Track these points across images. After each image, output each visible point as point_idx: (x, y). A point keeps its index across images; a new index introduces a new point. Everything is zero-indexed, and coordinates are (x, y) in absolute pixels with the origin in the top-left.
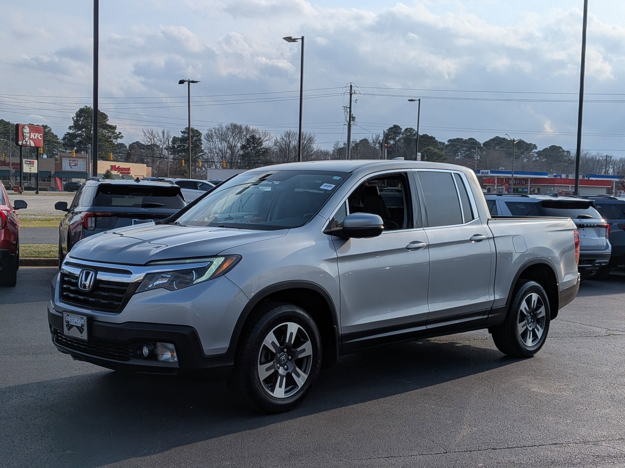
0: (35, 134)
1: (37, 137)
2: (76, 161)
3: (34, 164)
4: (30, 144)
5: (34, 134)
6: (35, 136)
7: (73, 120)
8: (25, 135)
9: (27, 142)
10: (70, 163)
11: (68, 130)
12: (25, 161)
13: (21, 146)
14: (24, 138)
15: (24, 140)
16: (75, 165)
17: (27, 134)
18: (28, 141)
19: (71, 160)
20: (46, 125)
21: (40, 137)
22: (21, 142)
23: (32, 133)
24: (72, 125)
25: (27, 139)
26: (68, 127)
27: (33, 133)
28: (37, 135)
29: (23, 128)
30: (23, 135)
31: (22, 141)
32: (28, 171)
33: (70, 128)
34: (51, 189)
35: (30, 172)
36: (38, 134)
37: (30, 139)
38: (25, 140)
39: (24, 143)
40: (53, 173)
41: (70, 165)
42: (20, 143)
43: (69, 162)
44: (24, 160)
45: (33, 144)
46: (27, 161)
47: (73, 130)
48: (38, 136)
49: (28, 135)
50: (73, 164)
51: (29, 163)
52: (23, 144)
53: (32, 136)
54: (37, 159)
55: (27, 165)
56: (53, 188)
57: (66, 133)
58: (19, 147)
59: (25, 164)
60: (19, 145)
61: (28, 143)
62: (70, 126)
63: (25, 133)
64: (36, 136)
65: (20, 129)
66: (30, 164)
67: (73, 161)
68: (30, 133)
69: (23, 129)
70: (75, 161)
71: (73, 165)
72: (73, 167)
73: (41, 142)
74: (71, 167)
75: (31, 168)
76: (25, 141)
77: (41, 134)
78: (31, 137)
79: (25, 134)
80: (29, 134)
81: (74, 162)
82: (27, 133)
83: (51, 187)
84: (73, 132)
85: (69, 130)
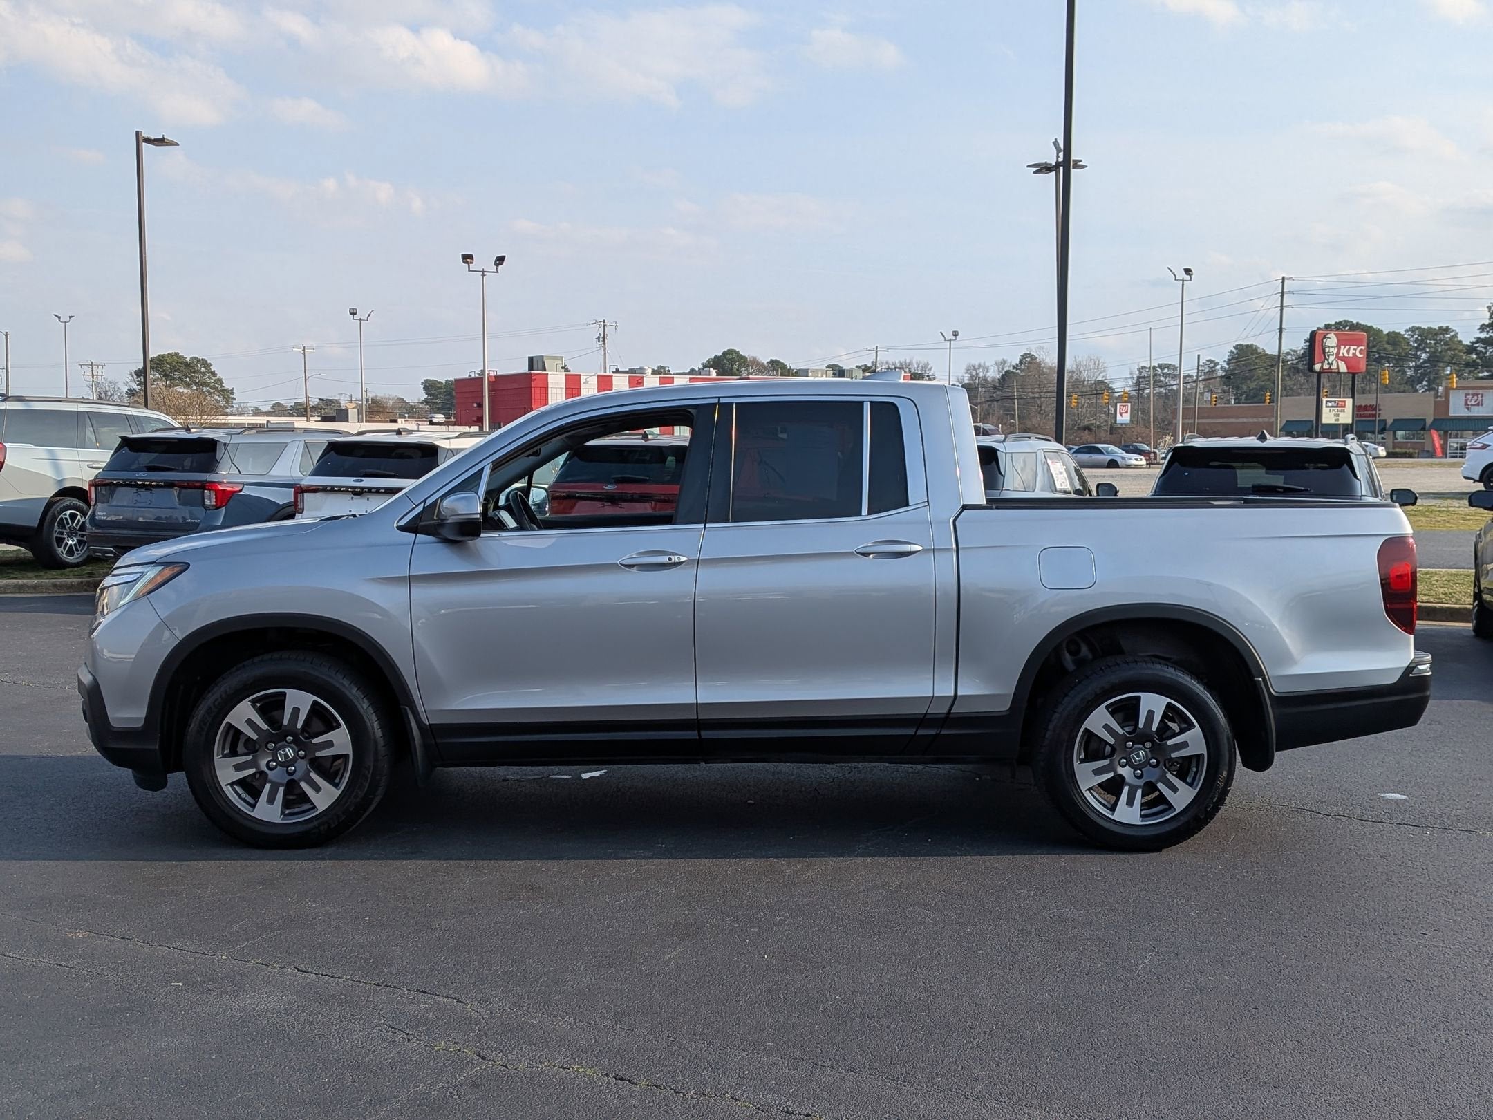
0: (1349, 349)
1: (1354, 354)
2: (1480, 396)
3: (1344, 407)
4: (1338, 368)
5: (1347, 347)
6: (1348, 351)
7: (1489, 312)
8: (1329, 352)
9: (1332, 364)
10: (1466, 400)
11: (1478, 331)
12: (1327, 402)
13: (1319, 374)
14: (1325, 356)
15: (1326, 362)
16: (1478, 405)
17: (1331, 350)
18: (1334, 362)
19: (1469, 395)
20: (1447, 327)
21: (1360, 353)
22: (1320, 364)
23: (1342, 347)
24: (1487, 322)
25: (1331, 359)
26: (1479, 327)
27: (1345, 345)
28: (1354, 349)
29: (1325, 337)
30: (1324, 352)
31: (1322, 363)
32: (1332, 421)
33: (1483, 328)
34: (1425, 454)
35: (1337, 422)
36: (1355, 347)
37: (1338, 357)
38: (1328, 360)
39: (1326, 366)
40: (1429, 421)
41: (1466, 404)
42: (1317, 367)
43: (1464, 398)
44: (1324, 400)
45: (1343, 368)
46: (1331, 402)
47: (1488, 332)
48: (1357, 351)
49: (1335, 351)
50: (1473, 403)
51: (1336, 405)
52: (1323, 369)
53: (1343, 351)
54: (1353, 397)
55: (1332, 409)
56: (1428, 451)
57: (1474, 340)
58: (1316, 375)
59: (1327, 407)
60: (1316, 372)
61: (1334, 367)
62: (1484, 324)
63: (1329, 347)
64: (1352, 351)
65: (1319, 341)
66: (1337, 407)
67: (1473, 395)
68: (1338, 347)
69: (1324, 341)
70: (1477, 395)
71: (1472, 405)
72: (1472, 407)
73: (1361, 363)
74: (1468, 408)
75: (1338, 415)
76: (1329, 364)
77: (1363, 348)
78: (1341, 355)
79: (1327, 350)
80: (1336, 349)
81: (1476, 398)
82: (1332, 347)
83: (1426, 449)
84: (1488, 336)
85: (1481, 332)
